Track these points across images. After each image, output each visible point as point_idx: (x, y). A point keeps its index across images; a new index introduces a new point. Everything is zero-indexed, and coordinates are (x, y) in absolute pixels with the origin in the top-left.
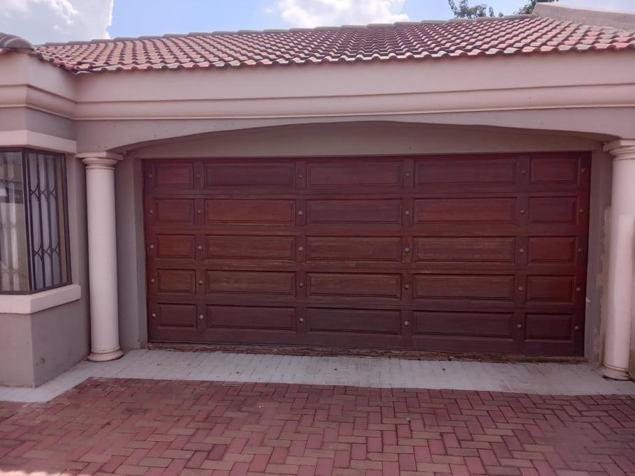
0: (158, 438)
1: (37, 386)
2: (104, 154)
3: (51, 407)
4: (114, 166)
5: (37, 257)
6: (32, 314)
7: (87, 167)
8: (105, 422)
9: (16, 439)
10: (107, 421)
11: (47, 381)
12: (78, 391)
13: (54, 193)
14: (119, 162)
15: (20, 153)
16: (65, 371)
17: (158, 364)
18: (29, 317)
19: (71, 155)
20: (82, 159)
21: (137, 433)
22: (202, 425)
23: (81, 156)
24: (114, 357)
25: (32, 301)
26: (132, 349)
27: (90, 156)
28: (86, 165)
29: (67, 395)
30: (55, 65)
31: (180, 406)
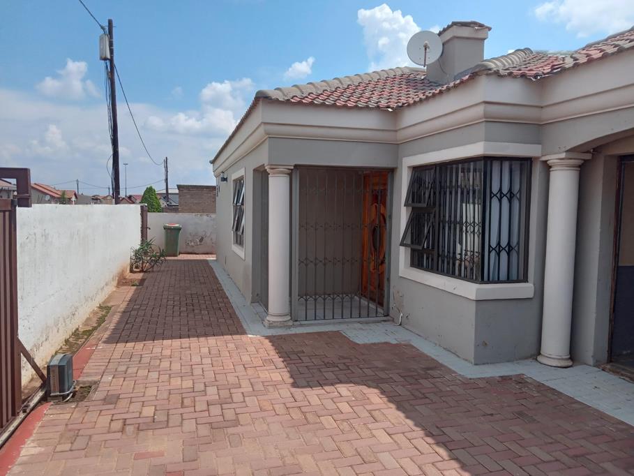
0: (514, 447)
1: (476, 364)
2: (563, 155)
3: (468, 384)
4: (580, 166)
5: (493, 253)
6: (477, 301)
7: (551, 169)
8: (489, 413)
9: (424, 394)
10: (493, 412)
11: (488, 364)
12: (500, 379)
13: (518, 195)
14: (585, 161)
15: (483, 162)
16: (508, 361)
17: (596, 387)
18: (474, 303)
19: (537, 158)
20: (546, 161)
21: (503, 434)
22: (565, 459)
23: (544, 159)
24: (559, 365)
25: (478, 290)
26: (585, 364)
27: (552, 159)
28: (550, 167)
29: (488, 381)
30: (515, 77)
31: (569, 432)
